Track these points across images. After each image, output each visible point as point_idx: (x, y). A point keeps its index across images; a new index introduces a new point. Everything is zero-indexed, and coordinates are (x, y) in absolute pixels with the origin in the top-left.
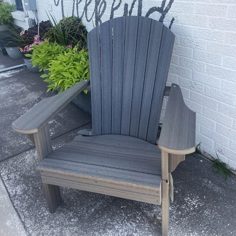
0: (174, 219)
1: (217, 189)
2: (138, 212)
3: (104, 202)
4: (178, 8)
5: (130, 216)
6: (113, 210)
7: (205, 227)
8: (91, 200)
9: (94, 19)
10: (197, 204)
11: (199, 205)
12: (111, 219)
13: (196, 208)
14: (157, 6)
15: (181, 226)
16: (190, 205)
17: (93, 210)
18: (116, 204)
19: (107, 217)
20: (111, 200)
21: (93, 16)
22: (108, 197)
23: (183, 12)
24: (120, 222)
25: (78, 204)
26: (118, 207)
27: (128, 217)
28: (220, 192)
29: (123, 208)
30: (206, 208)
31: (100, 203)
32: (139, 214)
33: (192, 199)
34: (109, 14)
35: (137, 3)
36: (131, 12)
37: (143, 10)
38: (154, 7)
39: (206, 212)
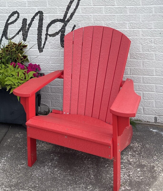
0: (138, 157)
3: (92, 169)
4: (78, 19)
6: (103, 170)
7: (155, 152)
8: (83, 172)
12: (108, 174)
13: (141, 147)
14: (59, 18)
15: (145, 158)
17: (92, 176)
18: (101, 167)
19: (105, 175)
20: (95, 166)
22: (91, 166)
23: (83, 21)
25: (79, 179)
26: (104, 167)
29: (107, 166)
30: (145, 144)
33: (134, 144)
34: (2, 29)
35: (38, 17)
36: (30, 25)
37: (44, 22)
38: (56, 19)
39: (148, 146)
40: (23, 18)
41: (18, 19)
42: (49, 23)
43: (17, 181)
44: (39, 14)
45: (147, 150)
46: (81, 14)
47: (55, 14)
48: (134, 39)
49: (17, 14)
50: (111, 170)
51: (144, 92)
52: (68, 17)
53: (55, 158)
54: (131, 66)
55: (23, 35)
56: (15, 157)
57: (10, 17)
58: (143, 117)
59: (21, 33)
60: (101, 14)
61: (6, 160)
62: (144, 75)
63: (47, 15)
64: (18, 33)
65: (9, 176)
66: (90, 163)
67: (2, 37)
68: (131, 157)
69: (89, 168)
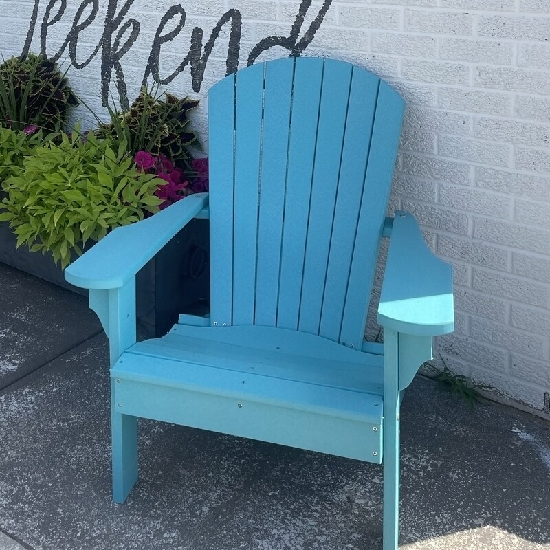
1: (460, 430)
2: (310, 499)
3: (223, 491)
4: (329, 40)
5: (295, 508)
6: (252, 502)
7: (460, 502)
8: (192, 491)
9: (97, 62)
10: (429, 465)
11: (433, 466)
12: (254, 519)
13: (429, 471)
14: (280, 35)
16: (417, 467)
17: (205, 509)
18: (255, 491)
19: (245, 517)
20: (240, 483)
21: (94, 54)
22: (230, 480)
23: (342, 48)
24: (278, 522)
25: (165, 503)
26: (262, 495)
27: (293, 510)
28: (468, 435)
29: (274, 496)
30: (451, 468)
31: (216, 494)
32: (315, 501)
33: (416, 457)
34: (147, 51)
35: (227, 28)
36: (209, 47)
37: (244, 42)
38: (271, 36)
39: (454, 476)
40: (194, 28)
41: (183, 28)
42: (255, 46)
43: (17, 458)
44: (231, 19)
45: (438, 488)
46: (338, 28)
47: (270, 22)
48: (490, 122)
49: (180, 13)
50: (273, 510)
51: (515, 304)
52: (302, 34)
53: (157, 430)
54: (478, 211)
55: (193, 75)
56: (65, 398)
57: (165, 20)
58: (506, 382)
59: (188, 67)
60: (394, 32)
61: (39, 399)
62: (516, 247)
63: (252, 21)
64: (181, 68)
65: (10, 440)
66: (236, 470)
67: (147, 74)
68: (370, 492)
69: (218, 482)
